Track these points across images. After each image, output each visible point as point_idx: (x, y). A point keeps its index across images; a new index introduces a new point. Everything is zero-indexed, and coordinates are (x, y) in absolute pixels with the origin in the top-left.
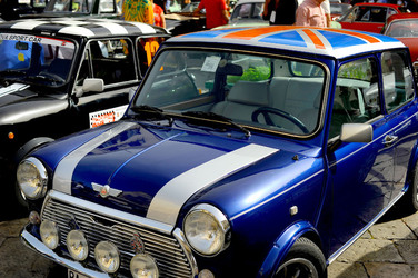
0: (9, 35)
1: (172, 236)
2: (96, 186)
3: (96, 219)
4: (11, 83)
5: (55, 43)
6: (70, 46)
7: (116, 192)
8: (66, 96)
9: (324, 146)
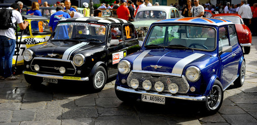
0: (76, 23)
1: (181, 77)
2: (152, 66)
3: (152, 76)
4: (81, 42)
5: (97, 26)
6: (103, 27)
7: (160, 67)
8: (105, 46)
9: (218, 53)
